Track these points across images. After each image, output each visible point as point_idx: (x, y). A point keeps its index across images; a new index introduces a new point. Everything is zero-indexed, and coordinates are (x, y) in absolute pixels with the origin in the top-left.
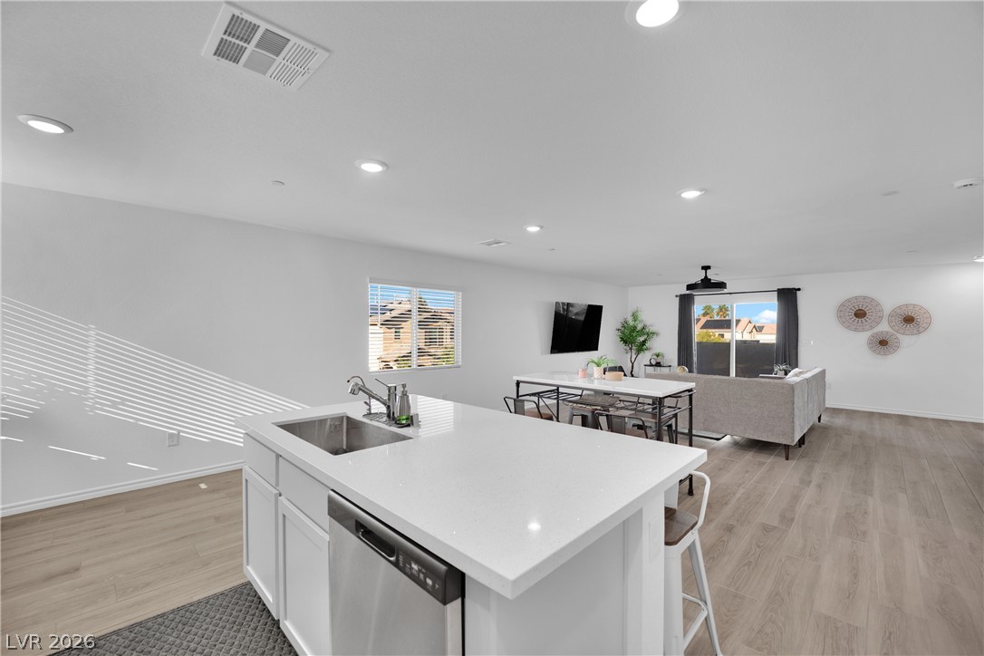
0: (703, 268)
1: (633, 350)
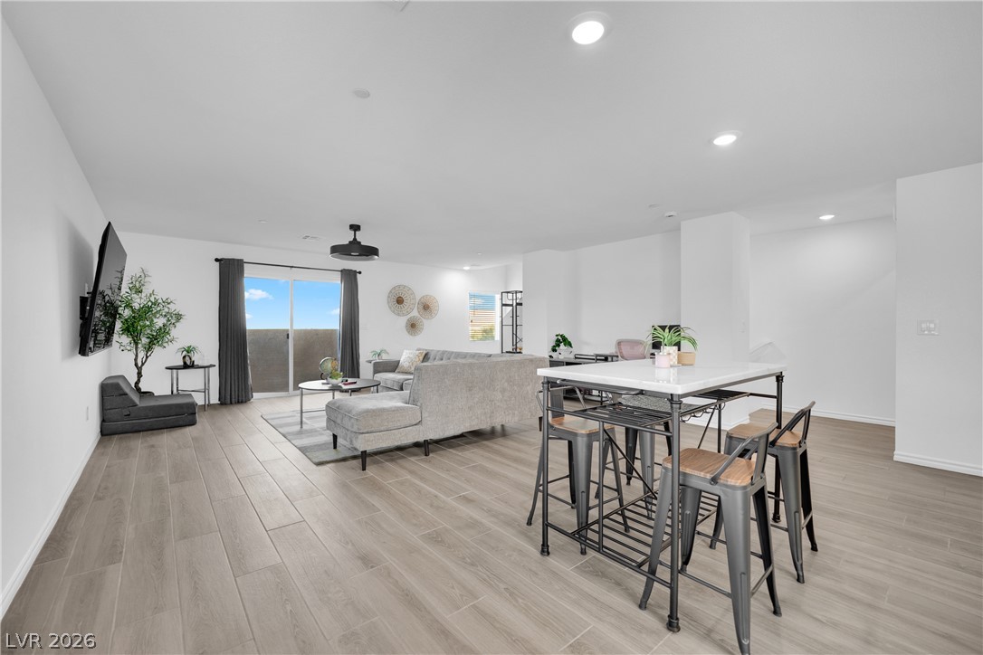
0: (352, 227)
1: (140, 346)
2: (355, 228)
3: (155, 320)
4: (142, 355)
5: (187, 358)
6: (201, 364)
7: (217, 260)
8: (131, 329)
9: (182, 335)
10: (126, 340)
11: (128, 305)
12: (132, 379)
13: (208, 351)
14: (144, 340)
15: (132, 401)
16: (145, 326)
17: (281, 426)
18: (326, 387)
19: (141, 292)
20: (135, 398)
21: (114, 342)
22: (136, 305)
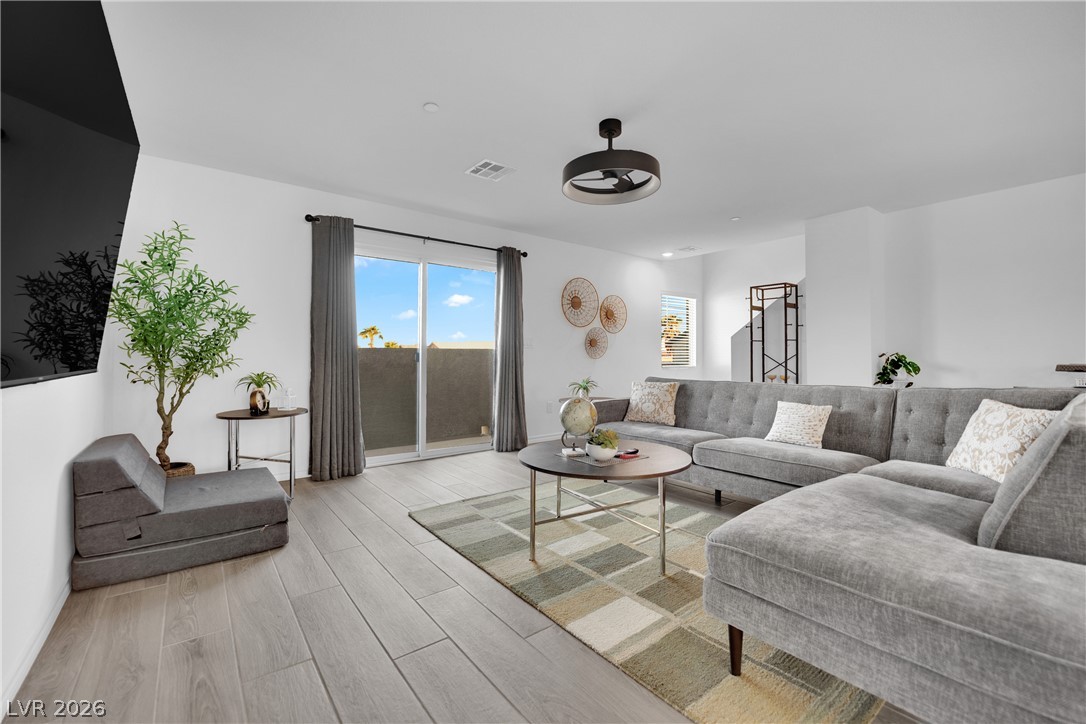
1: (168, 372)
3: (199, 322)
4: (171, 390)
5: (257, 397)
6: (281, 408)
7: (308, 218)
9: (247, 353)
12: (151, 440)
13: (292, 388)
14: (178, 362)
15: (147, 502)
16: (177, 333)
19: (172, 265)
20: (153, 489)
22: (163, 292)
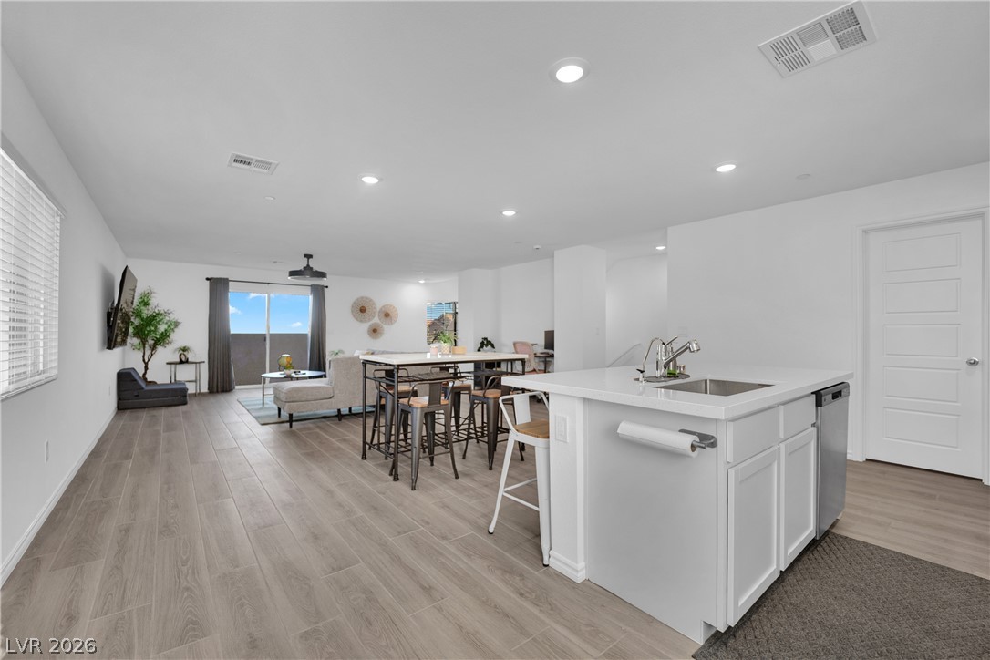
0: (306, 256)
1: (147, 346)
2: (308, 257)
3: (159, 326)
4: (148, 352)
5: (183, 356)
6: (194, 360)
7: (207, 279)
8: (141, 334)
9: (178, 339)
10: (136, 341)
11: (138, 314)
12: (141, 372)
13: (200, 351)
14: (151, 342)
15: (140, 386)
16: (150, 331)
17: (248, 405)
18: (282, 376)
19: (148, 305)
20: (143, 385)
21: (128, 343)
22: (144, 315)
